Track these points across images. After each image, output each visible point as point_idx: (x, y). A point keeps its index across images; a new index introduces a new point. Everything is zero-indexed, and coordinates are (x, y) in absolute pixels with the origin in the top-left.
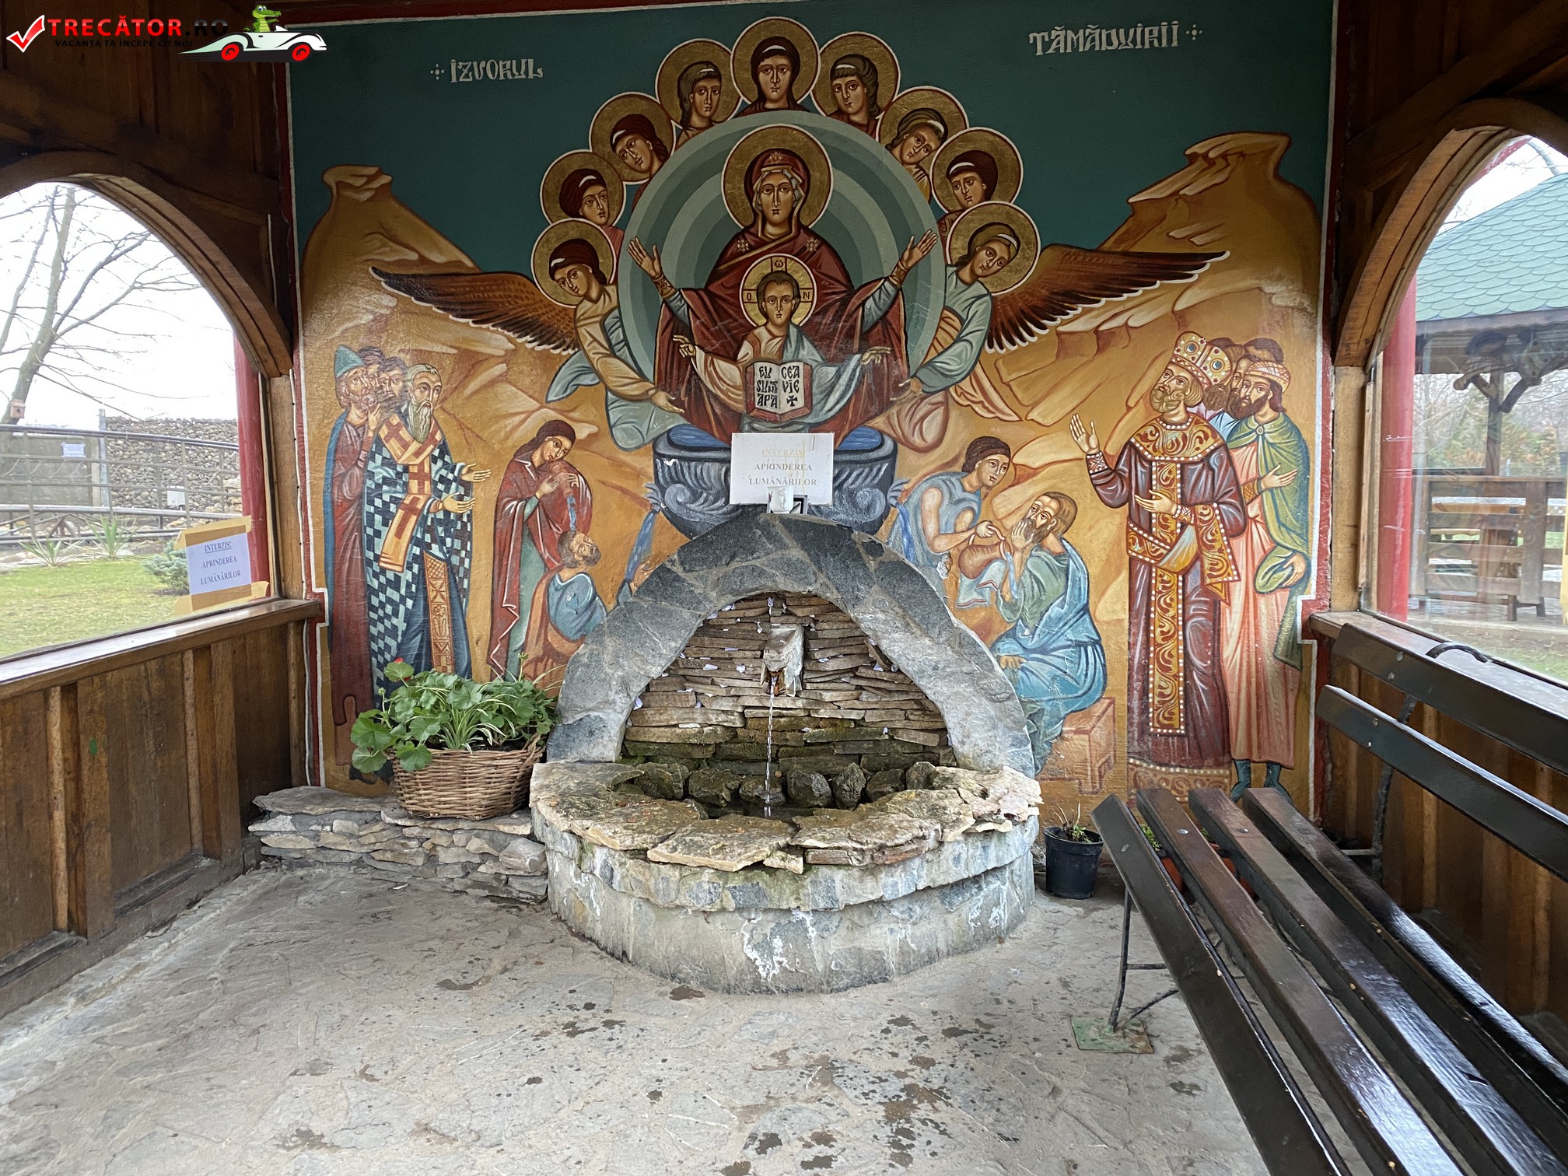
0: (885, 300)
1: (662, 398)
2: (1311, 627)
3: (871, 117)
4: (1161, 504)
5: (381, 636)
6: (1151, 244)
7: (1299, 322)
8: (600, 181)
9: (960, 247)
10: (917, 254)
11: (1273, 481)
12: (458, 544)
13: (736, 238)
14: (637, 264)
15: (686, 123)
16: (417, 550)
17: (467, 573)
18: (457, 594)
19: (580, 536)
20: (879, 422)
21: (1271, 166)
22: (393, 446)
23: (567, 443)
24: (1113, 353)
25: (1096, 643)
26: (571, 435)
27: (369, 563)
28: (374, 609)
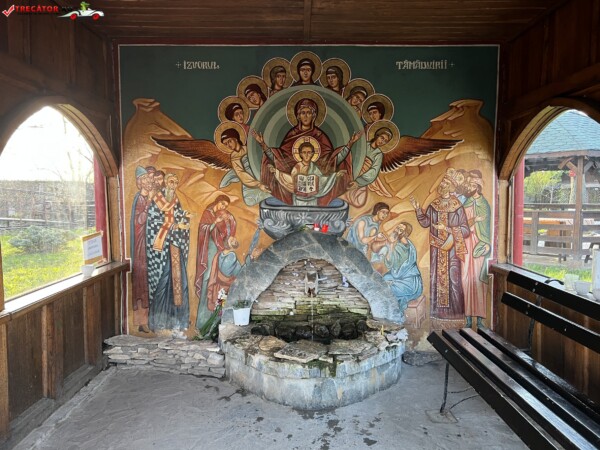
0: (345, 154)
1: (263, 187)
2: (492, 269)
3: (340, 88)
4: (441, 227)
5: (153, 276)
6: (438, 136)
7: (487, 164)
8: (240, 107)
9: (372, 136)
10: (357, 137)
11: (479, 219)
12: (184, 241)
13: (291, 130)
14: (254, 139)
15: (273, 88)
16: (167, 243)
17: (187, 252)
18: (183, 260)
19: (231, 238)
20: (343, 197)
21: (478, 111)
22: (159, 205)
23: (226, 203)
24: (424, 174)
25: (419, 276)
26: (228, 201)
27: (148, 248)
28: (150, 266)
